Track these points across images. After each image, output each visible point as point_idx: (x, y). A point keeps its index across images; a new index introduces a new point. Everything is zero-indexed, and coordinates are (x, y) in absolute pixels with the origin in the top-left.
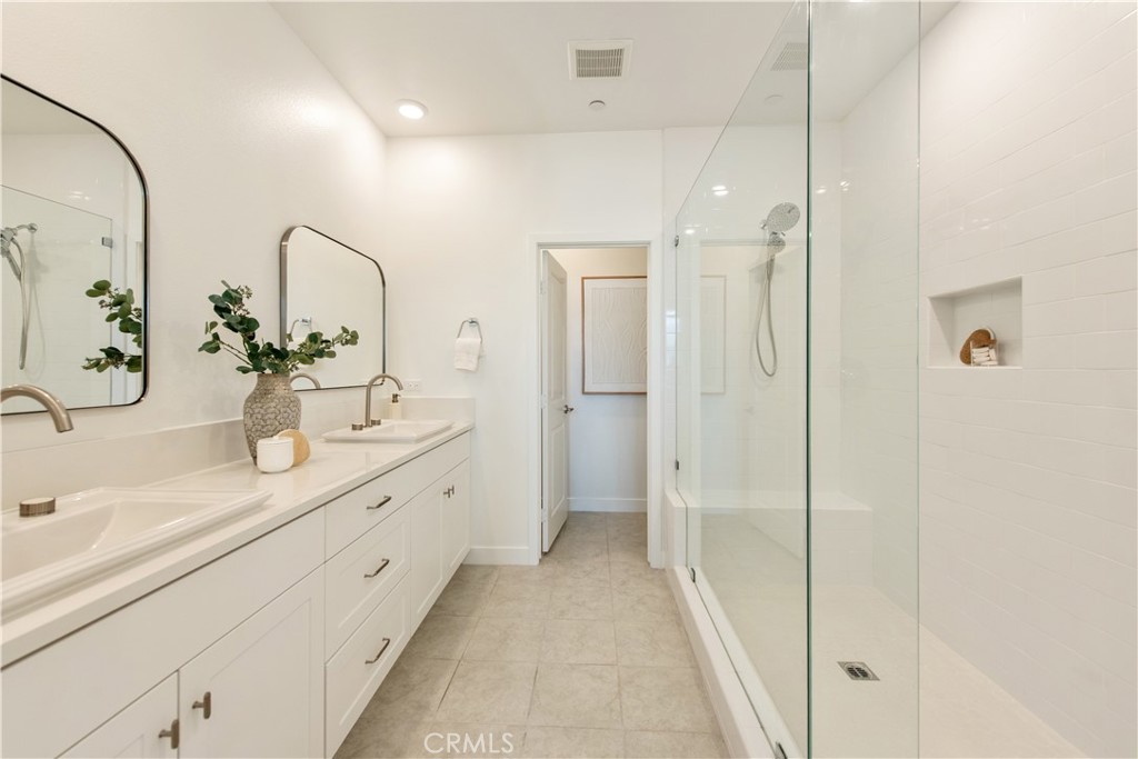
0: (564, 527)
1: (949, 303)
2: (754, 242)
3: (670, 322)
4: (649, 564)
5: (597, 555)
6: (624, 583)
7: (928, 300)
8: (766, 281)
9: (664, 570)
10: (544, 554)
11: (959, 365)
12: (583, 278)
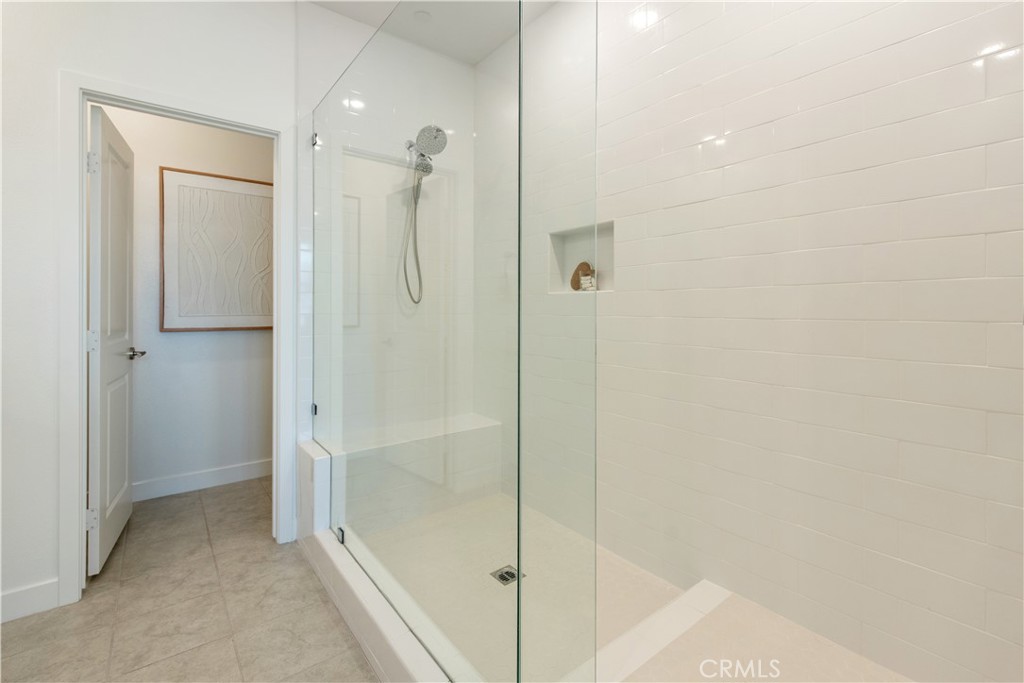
0: (127, 529)
1: (562, 239)
2: (400, 163)
3: (306, 258)
4: (274, 540)
5: (192, 553)
6: (241, 577)
7: (549, 236)
8: (413, 205)
9: (296, 541)
10: (92, 579)
11: (569, 290)
12: (162, 169)
